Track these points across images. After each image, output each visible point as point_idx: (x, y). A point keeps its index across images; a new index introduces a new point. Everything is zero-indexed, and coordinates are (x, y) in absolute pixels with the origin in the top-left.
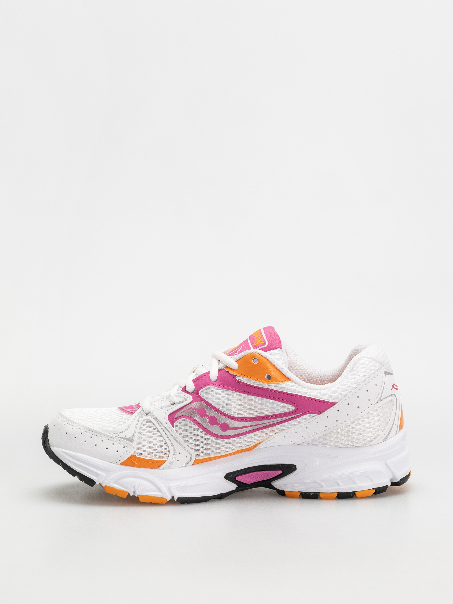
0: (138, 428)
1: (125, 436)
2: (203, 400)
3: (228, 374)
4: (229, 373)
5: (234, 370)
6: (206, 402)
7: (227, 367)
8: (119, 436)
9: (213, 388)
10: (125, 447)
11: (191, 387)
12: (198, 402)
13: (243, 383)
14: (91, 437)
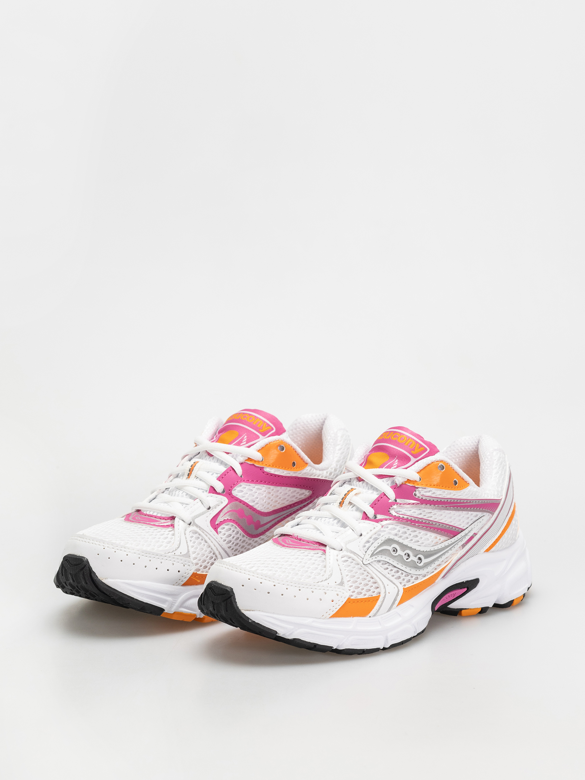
0: (189, 541)
1: (181, 553)
2: (237, 499)
3: (253, 467)
4: (255, 466)
5: (259, 462)
6: (241, 501)
7: (249, 459)
8: (175, 554)
9: (243, 484)
10: (185, 565)
11: (219, 487)
12: (234, 502)
13: (272, 475)
14: (150, 561)
